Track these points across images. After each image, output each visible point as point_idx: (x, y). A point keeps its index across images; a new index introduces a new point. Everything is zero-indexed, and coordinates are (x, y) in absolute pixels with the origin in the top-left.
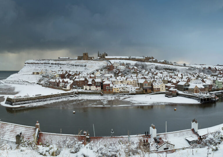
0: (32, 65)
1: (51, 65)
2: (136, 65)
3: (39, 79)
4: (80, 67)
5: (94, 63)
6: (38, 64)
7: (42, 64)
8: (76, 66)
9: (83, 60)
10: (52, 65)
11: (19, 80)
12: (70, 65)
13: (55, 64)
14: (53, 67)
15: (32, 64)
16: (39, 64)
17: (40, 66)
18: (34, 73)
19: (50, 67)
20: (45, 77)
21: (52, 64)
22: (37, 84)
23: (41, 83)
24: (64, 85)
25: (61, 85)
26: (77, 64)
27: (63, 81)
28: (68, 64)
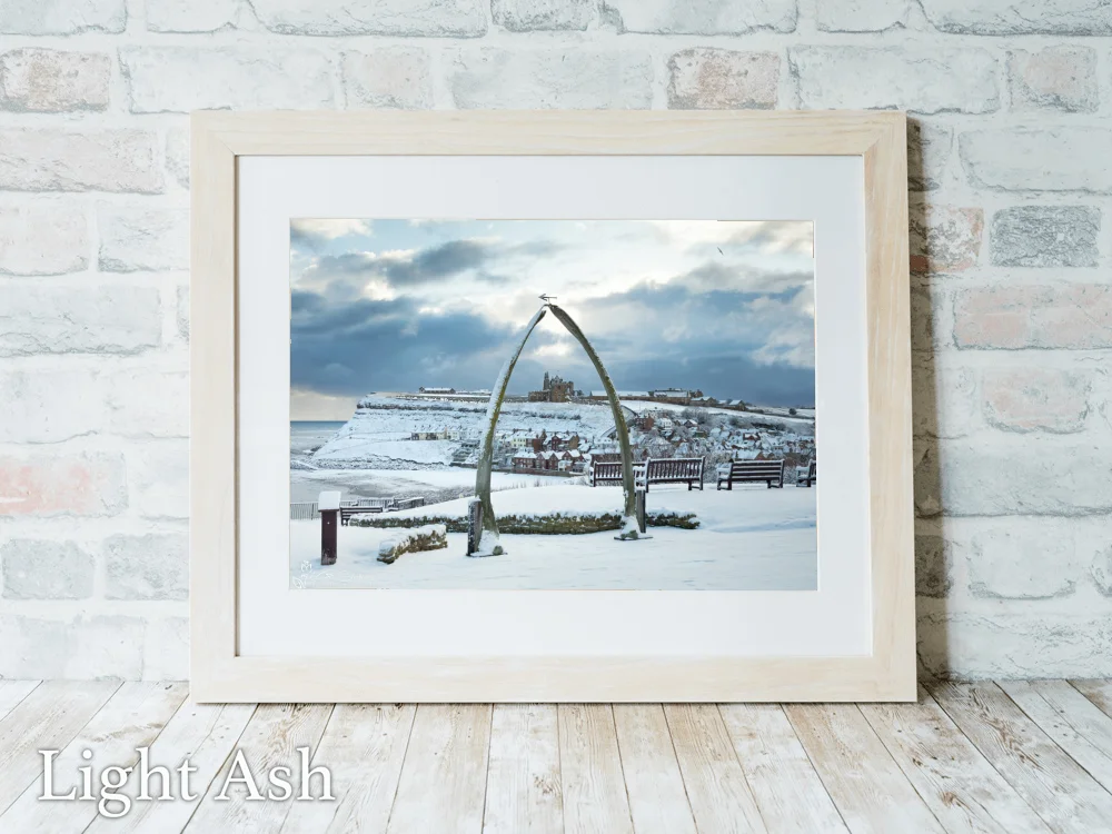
0: (388, 411)
1: (460, 414)
2: (686, 415)
3: (452, 451)
4: (556, 420)
5: (599, 411)
6: (410, 409)
7: (425, 409)
8: (542, 417)
9: (551, 401)
10: (464, 414)
11: (375, 458)
12: (524, 416)
13: (476, 411)
14: (470, 420)
15: (386, 408)
16: (415, 409)
17: (418, 417)
18: (416, 437)
19: (458, 418)
20: (471, 446)
21: (461, 410)
22: (452, 465)
23: (466, 462)
24: (573, 464)
25: (562, 465)
26: (547, 413)
27: (567, 456)
28: (517, 413)
